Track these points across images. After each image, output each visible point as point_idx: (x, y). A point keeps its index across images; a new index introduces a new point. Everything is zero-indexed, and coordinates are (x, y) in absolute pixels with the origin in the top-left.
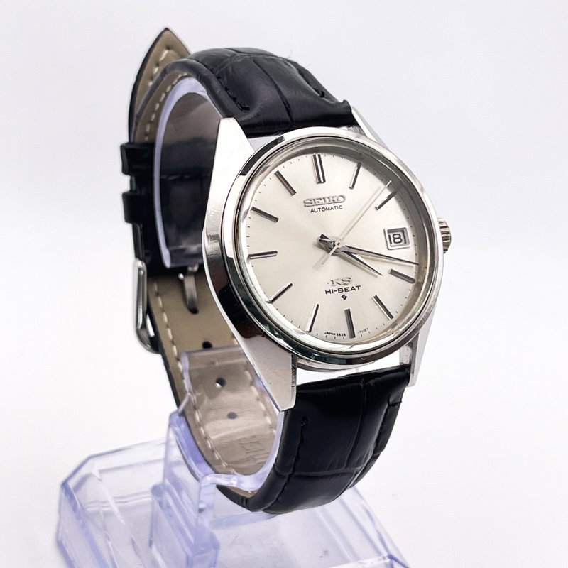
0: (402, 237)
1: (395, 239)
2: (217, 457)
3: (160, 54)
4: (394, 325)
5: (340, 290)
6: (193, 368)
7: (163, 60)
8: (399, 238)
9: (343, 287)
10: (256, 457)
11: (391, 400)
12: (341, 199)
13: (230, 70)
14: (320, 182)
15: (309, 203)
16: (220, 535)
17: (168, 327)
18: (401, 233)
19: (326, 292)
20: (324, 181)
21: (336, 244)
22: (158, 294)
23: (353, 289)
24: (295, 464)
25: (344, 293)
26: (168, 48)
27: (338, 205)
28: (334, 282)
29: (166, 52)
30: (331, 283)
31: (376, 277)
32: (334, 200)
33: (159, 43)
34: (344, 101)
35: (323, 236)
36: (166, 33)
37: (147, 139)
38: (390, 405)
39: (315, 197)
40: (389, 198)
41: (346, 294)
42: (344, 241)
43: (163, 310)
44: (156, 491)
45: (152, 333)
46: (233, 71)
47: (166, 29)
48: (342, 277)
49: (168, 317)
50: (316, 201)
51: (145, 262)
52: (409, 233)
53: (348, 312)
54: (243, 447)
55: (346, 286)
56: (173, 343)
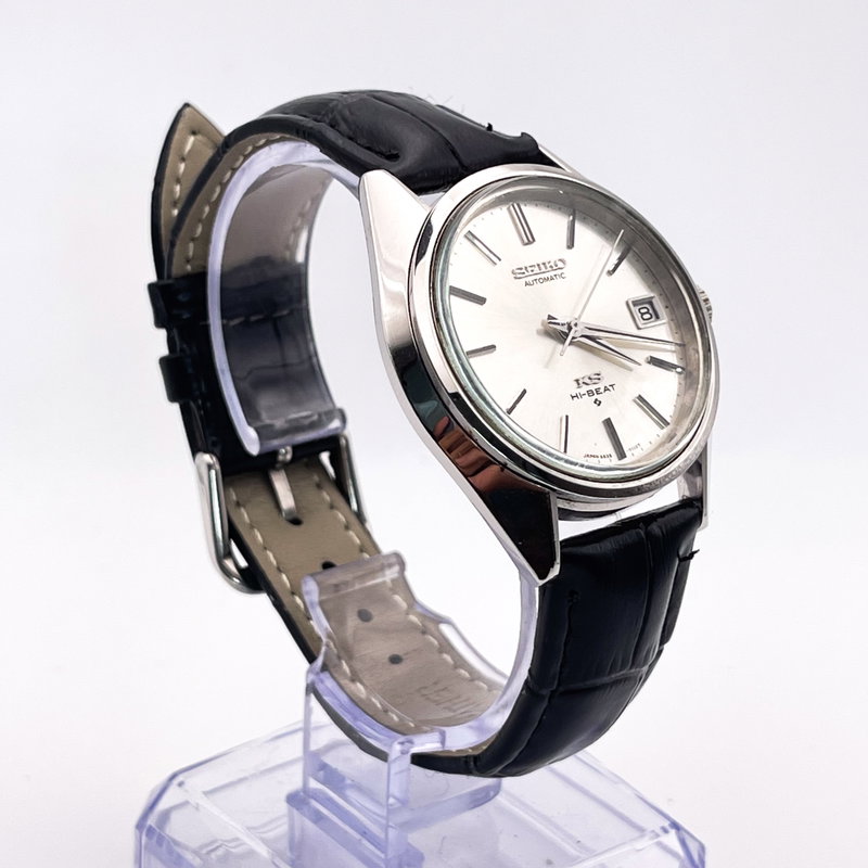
0: (651, 311)
1: (642, 314)
2: (395, 718)
3: (183, 142)
4: (671, 437)
5: (590, 393)
6: (324, 598)
7: (190, 151)
8: (648, 313)
9: (593, 388)
10: (455, 707)
11: (681, 553)
12: (560, 265)
13: (347, 113)
14: (529, 243)
15: (519, 273)
16: (417, 839)
17: (265, 548)
18: (647, 306)
19: (573, 397)
20: (534, 240)
21: (572, 325)
22: (238, 504)
23: (606, 389)
24: (561, 673)
25: (596, 396)
26: (194, 133)
27: (559, 272)
28: (580, 382)
29: (192, 139)
30: (575, 384)
31: (631, 370)
32: (551, 267)
33: (180, 126)
34: (523, 134)
35: (550, 317)
36: (188, 109)
37: (189, 267)
38: (680, 560)
39: (527, 265)
40: (620, 260)
41: (599, 397)
42: (582, 320)
43: (252, 527)
44: (295, 800)
45: (243, 563)
46: (352, 114)
47: (187, 105)
48: (589, 374)
49: (261, 535)
50: (529, 269)
51: (215, 455)
52: (659, 305)
53: (608, 424)
54: (428, 699)
55: (596, 386)
56: (279, 570)
